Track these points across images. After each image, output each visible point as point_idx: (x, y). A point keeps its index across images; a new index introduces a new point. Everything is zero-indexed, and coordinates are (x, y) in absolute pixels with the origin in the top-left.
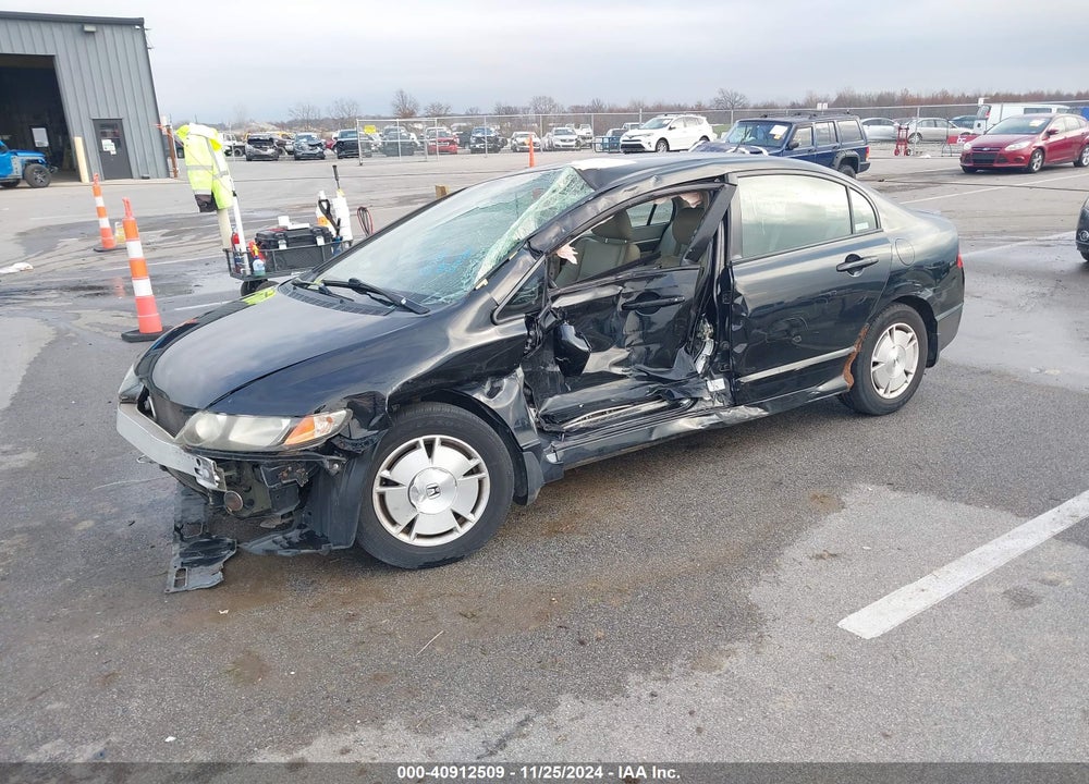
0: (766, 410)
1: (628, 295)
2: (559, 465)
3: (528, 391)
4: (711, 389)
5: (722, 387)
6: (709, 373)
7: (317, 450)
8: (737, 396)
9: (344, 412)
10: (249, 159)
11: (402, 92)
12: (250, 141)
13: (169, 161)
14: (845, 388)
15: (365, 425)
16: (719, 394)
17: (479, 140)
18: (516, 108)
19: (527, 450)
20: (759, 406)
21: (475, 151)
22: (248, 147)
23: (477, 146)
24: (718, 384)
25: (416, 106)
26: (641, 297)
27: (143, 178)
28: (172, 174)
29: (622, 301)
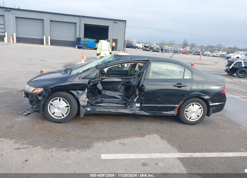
0: (149, 114)
1: (123, 82)
2: (89, 111)
3: (88, 95)
4: (136, 106)
5: (139, 106)
6: (137, 102)
7: (38, 95)
8: (141, 108)
9: (42, 89)
10: (143, 50)
11: (185, 40)
12: (145, 47)
13: (124, 48)
14: (174, 114)
15: (46, 92)
16: (137, 107)
17: (196, 52)
18: (213, 46)
19: (81, 106)
20: (147, 112)
21: (194, 54)
22: (144, 48)
23: (195, 53)
24: (138, 105)
25: (188, 43)
26: (126, 83)
27: (119, 51)
28: (124, 51)
29: (122, 83)
